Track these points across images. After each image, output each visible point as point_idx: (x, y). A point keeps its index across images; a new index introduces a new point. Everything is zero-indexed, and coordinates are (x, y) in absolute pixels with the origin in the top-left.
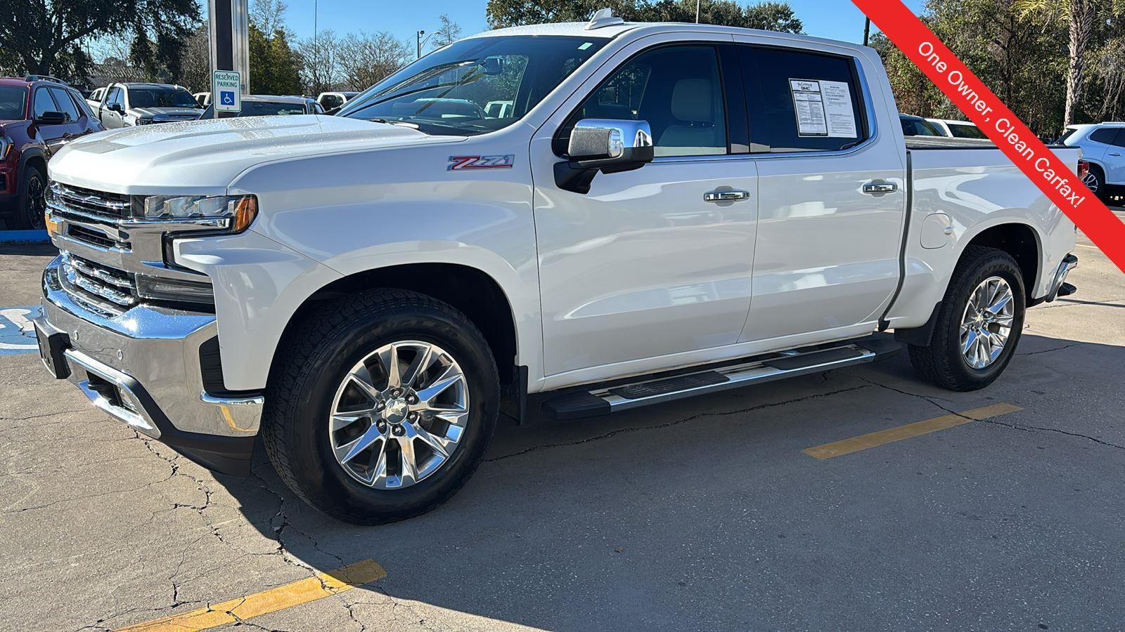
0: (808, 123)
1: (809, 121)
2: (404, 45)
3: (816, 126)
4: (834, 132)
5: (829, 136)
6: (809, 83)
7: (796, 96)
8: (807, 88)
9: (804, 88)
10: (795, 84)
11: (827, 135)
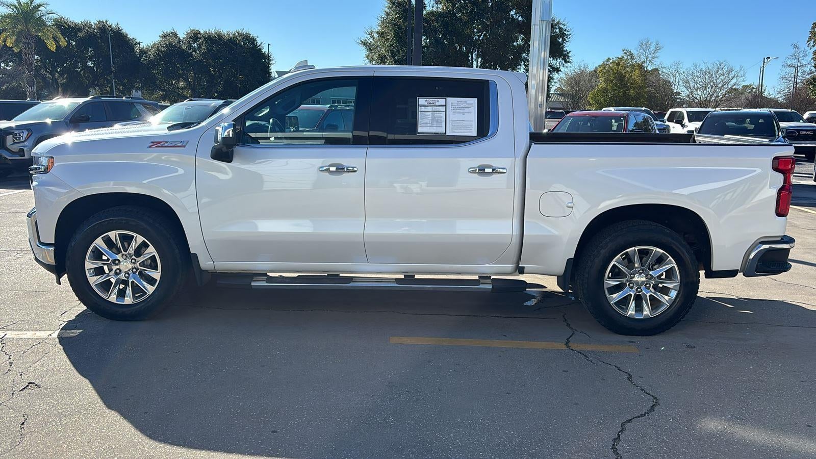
0: (427, 126)
1: (428, 125)
2: (737, 69)
3: (435, 128)
4: (452, 131)
5: (447, 134)
6: (437, 100)
7: (420, 109)
8: (433, 103)
9: (430, 103)
10: (422, 101)
11: (445, 133)
